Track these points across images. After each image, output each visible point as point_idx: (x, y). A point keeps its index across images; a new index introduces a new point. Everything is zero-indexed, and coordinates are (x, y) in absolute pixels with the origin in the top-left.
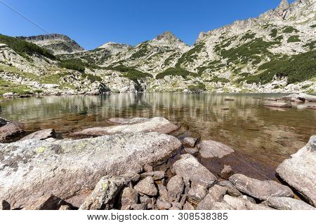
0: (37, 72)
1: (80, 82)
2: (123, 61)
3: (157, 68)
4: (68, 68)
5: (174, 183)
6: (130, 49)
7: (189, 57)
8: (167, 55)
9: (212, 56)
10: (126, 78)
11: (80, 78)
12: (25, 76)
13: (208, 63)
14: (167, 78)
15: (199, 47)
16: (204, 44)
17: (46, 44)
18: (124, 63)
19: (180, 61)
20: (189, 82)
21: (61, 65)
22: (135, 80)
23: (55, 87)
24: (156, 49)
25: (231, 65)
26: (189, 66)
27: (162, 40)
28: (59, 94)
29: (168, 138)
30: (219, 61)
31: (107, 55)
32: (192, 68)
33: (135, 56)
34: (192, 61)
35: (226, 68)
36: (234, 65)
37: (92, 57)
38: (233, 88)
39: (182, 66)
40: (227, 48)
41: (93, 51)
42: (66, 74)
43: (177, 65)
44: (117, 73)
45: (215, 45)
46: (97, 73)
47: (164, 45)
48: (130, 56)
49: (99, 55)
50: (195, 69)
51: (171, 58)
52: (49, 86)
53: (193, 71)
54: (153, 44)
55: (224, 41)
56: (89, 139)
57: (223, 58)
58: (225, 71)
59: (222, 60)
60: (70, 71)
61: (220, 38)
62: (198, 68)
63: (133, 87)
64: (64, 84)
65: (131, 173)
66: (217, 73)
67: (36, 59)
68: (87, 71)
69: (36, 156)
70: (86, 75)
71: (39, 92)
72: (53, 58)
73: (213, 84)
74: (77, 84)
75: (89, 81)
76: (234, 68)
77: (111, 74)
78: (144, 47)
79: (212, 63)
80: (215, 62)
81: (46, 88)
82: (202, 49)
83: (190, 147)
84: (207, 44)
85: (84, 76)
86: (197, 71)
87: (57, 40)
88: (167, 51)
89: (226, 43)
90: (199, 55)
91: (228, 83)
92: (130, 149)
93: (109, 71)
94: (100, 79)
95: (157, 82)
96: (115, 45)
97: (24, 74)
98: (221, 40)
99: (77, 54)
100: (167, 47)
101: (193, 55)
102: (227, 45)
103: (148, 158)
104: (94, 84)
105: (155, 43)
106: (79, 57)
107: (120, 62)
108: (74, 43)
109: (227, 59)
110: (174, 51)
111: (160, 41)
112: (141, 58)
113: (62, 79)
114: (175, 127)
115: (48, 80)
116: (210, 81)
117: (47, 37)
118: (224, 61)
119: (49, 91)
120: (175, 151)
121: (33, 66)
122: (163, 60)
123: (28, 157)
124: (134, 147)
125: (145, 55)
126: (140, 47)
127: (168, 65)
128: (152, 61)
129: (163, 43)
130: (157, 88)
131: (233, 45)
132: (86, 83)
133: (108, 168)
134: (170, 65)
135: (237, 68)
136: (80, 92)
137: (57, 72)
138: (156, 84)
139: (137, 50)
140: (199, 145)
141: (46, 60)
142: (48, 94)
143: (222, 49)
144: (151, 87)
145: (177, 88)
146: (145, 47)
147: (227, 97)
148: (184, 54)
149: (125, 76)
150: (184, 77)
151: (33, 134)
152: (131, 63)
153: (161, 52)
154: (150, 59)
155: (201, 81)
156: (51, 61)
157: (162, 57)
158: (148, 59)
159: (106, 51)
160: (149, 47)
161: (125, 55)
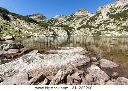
0: (32, 29)
1: (46, 32)
2: (63, 23)
3: (77, 25)
4: (42, 26)
5: (88, 77)
6: (65, 18)
7: (93, 19)
8: (82, 19)
9: (105, 18)
10: (64, 30)
11: (46, 30)
12: (28, 30)
13: (103, 22)
14: (82, 29)
15: (98, 14)
16: (101, 12)
18: (63, 24)
19: (88, 21)
20: (92, 31)
21: (40, 26)
22: (67, 31)
23: (37, 34)
24: (77, 16)
25: (116, 22)
26: (92, 23)
27: (80, 12)
28: (39, 37)
29: (84, 57)
30: (109, 20)
31: (56, 20)
32: (94, 24)
33: (68, 20)
34: (95, 21)
35: (113, 24)
36: (118, 22)
37: (50, 22)
38: (117, 34)
39: (89, 23)
40: (114, 14)
41: (51, 19)
42: (41, 29)
43: (87, 23)
44: (60, 28)
45: (107, 12)
46: (52, 28)
47: (81, 15)
48: (66, 20)
49: (53, 21)
50: (96, 25)
51: (84, 20)
52: (36, 33)
53: (95, 26)
54: (76, 15)
55: (112, 10)
56: (52, 55)
57: (112, 18)
58: (112, 25)
59: (111, 20)
60: (43, 28)
61: (110, 8)
62: (97, 24)
63: (66, 33)
64: (40, 33)
65: (69, 70)
66: (107, 26)
67: (31, 23)
68: (49, 27)
69: (36, 59)
70: (48, 29)
71: (32, 36)
72: (37, 23)
73: (105, 32)
74: (45, 33)
75: (49, 32)
76: (118, 23)
77: (57, 28)
79: (105, 21)
80: (107, 21)
81: (35, 35)
82: (100, 15)
83: (95, 62)
84: (103, 12)
85: (47, 29)
86: (96, 26)
88: (82, 17)
89: (113, 11)
90: (98, 18)
91: (114, 31)
92: (68, 60)
93: (57, 27)
94: (53, 31)
95: (77, 31)
96: (59, 16)
97: (28, 29)
98: (111, 9)
99: (45, 21)
100: (82, 15)
101: (95, 18)
102: (114, 12)
103: (76, 65)
104: (51, 33)
105: (77, 14)
106: (46, 22)
107: (61, 23)
108: (44, 16)
109: (114, 19)
110: (85, 17)
111: (79, 13)
112: (70, 21)
113: (40, 31)
114: (87, 52)
115: (35, 31)
116: (104, 30)
117: (35, 15)
118: (112, 20)
119: (36, 35)
120: (87, 62)
121: (31, 26)
122: (80, 21)
123: (33, 59)
124: (70, 59)
125: (72, 20)
126: (70, 16)
127: (82, 23)
128: (75, 22)
129: (80, 13)
130: (77, 34)
131: (118, 11)
132: (48, 32)
133: (60, 67)
134: (83, 23)
135: (119, 23)
136: (46, 36)
137: (38, 28)
138: (76, 32)
139: (69, 17)
140: (99, 61)
141: (35, 24)
142: (35, 37)
143: (111, 14)
144: (74, 33)
145: (86, 34)
146: (72, 16)
147: (114, 39)
148: (91, 18)
149: (63, 29)
150: (90, 29)
151: (32, 51)
152: (66, 23)
153: (79, 18)
154: (74, 21)
155: (99, 31)
156: (36, 24)
157: (80, 20)
158: (73, 21)
159: (56, 19)
160: (74, 16)
161: (63, 20)
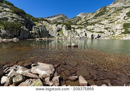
2: (88, 20)
17: (56, 19)
18: (88, 21)
24: (114, 9)
27: (117, 4)
31: (80, 19)
33: (96, 16)
37: (72, 21)
47: (120, 6)
48: (93, 17)
49: (75, 20)
78: (103, 9)
87: (60, 16)
96: (84, 14)
99: (66, 21)
106: (66, 22)
107: (86, 21)
108: (66, 16)
112: (101, 16)
117: (57, 16)
125: (104, 14)
126: (100, 10)
128: (112, 16)
139: (98, 12)
152: (93, 20)
154: (110, 15)
157: (122, 12)
158: (108, 16)
159: (79, 17)
160: (107, 9)
161: (89, 17)
